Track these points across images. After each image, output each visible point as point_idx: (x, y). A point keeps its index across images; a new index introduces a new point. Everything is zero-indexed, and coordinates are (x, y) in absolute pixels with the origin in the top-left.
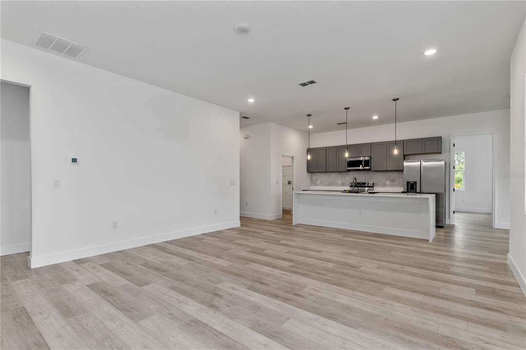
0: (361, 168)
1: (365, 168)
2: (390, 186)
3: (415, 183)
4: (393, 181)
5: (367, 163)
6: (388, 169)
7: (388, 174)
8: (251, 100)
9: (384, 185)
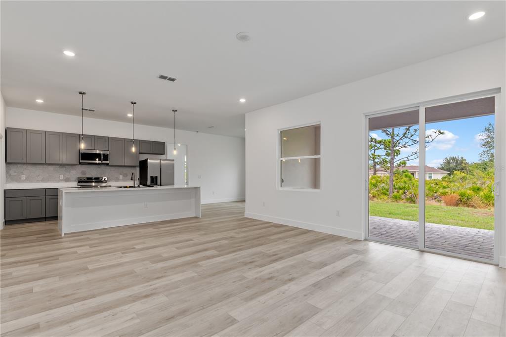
0: (97, 161)
1: (103, 162)
2: (123, 180)
3: (156, 177)
4: (125, 175)
5: (106, 157)
6: (126, 165)
7: (121, 169)
8: (69, 54)
9: (117, 180)
